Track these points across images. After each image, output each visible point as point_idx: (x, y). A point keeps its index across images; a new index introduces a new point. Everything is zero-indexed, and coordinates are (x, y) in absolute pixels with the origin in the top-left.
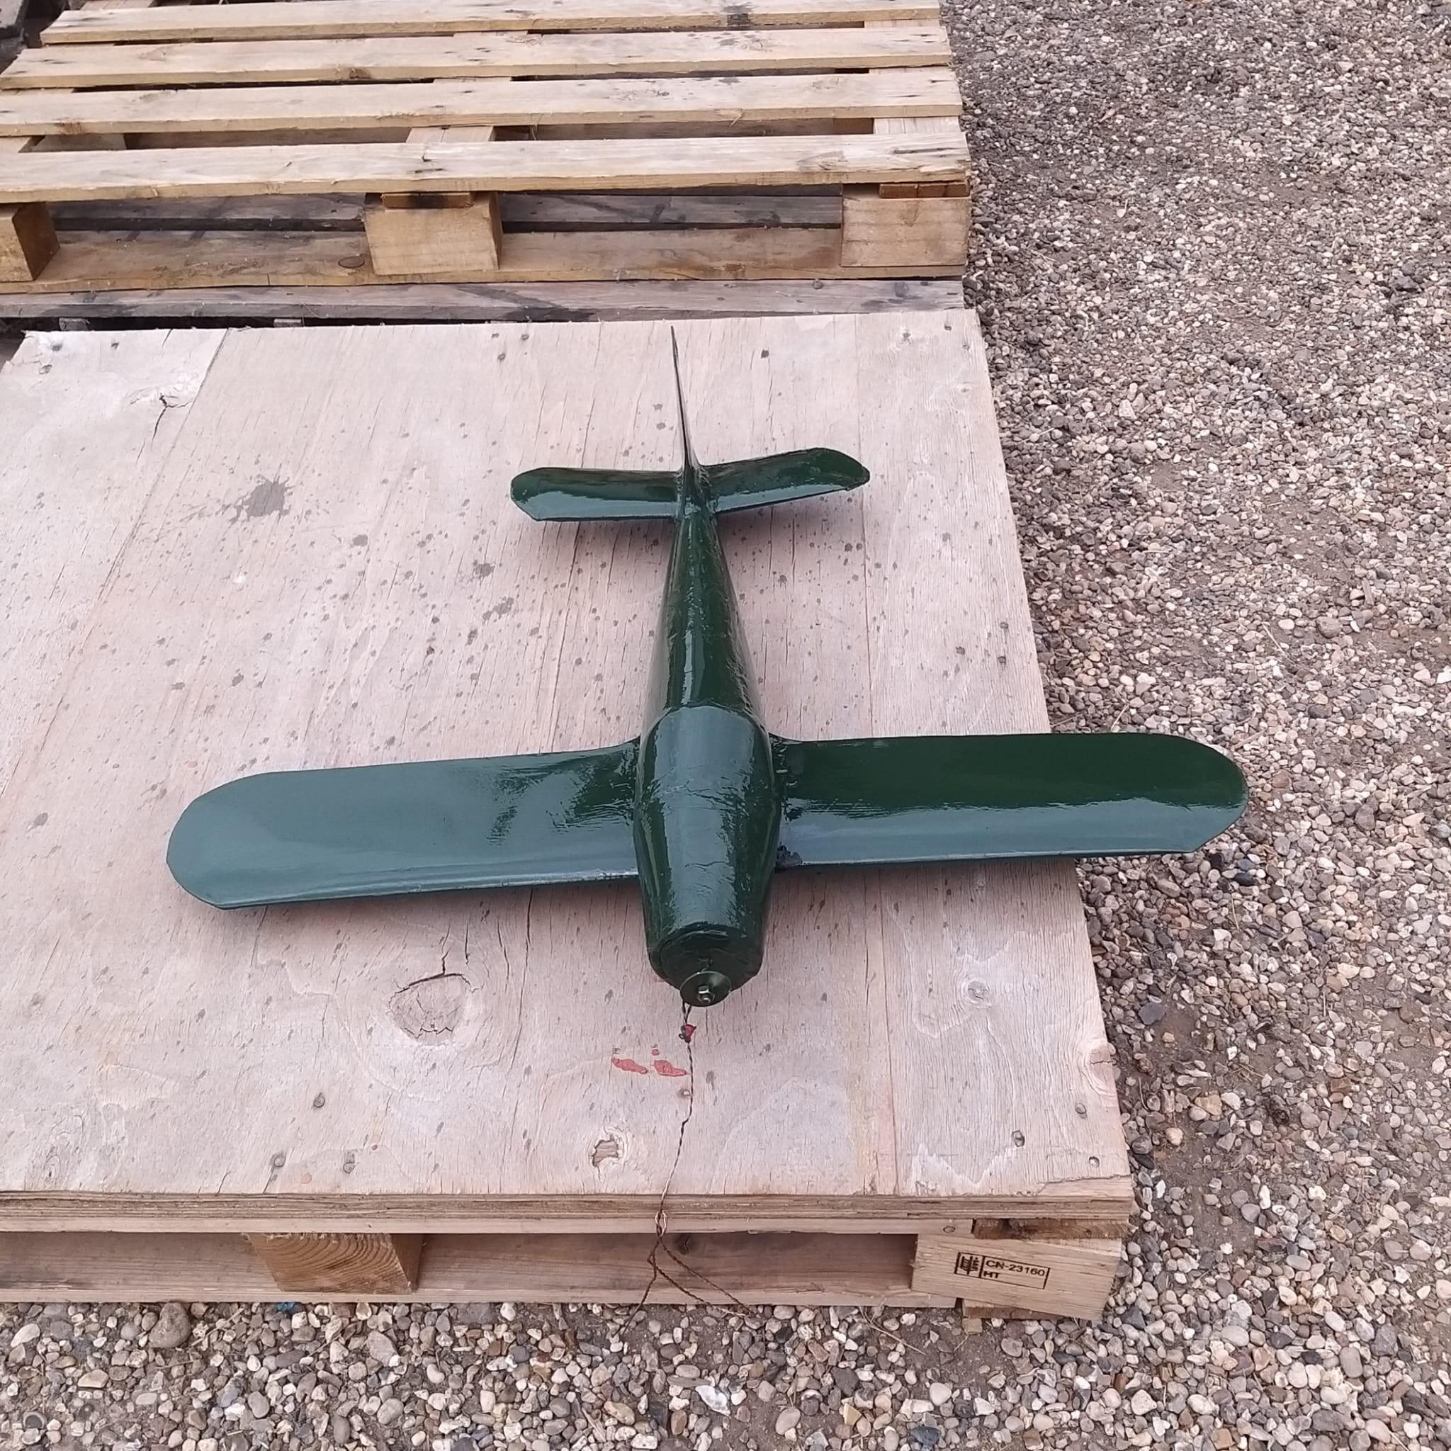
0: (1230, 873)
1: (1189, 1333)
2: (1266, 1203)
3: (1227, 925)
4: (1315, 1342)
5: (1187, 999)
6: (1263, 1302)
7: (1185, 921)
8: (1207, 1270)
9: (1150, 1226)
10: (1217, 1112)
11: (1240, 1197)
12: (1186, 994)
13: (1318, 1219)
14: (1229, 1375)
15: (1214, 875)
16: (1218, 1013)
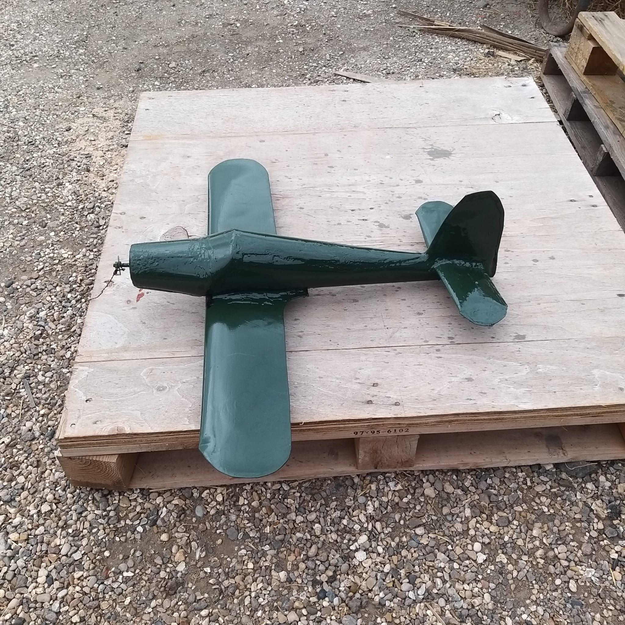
0: (326, 587)
1: (70, 531)
2: (125, 574)
3: (289, 580)
4: (57, 584)
5: (241, 552)
6: (78, 565)
7: (292, 558)
8: (98, 543)
9: (123, 523)
10: (176, 559)
11: (130, 563)
12: (243, 552)
13: (114, 598)
14: (48, 544)
15: (324, 578)
16: (231, 566)
